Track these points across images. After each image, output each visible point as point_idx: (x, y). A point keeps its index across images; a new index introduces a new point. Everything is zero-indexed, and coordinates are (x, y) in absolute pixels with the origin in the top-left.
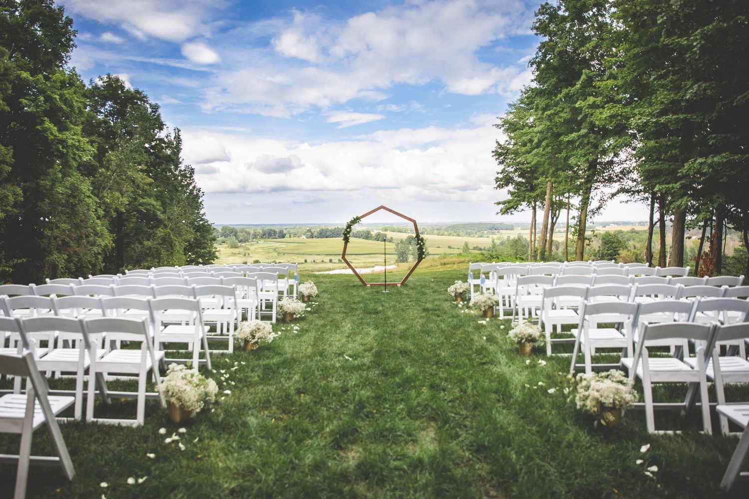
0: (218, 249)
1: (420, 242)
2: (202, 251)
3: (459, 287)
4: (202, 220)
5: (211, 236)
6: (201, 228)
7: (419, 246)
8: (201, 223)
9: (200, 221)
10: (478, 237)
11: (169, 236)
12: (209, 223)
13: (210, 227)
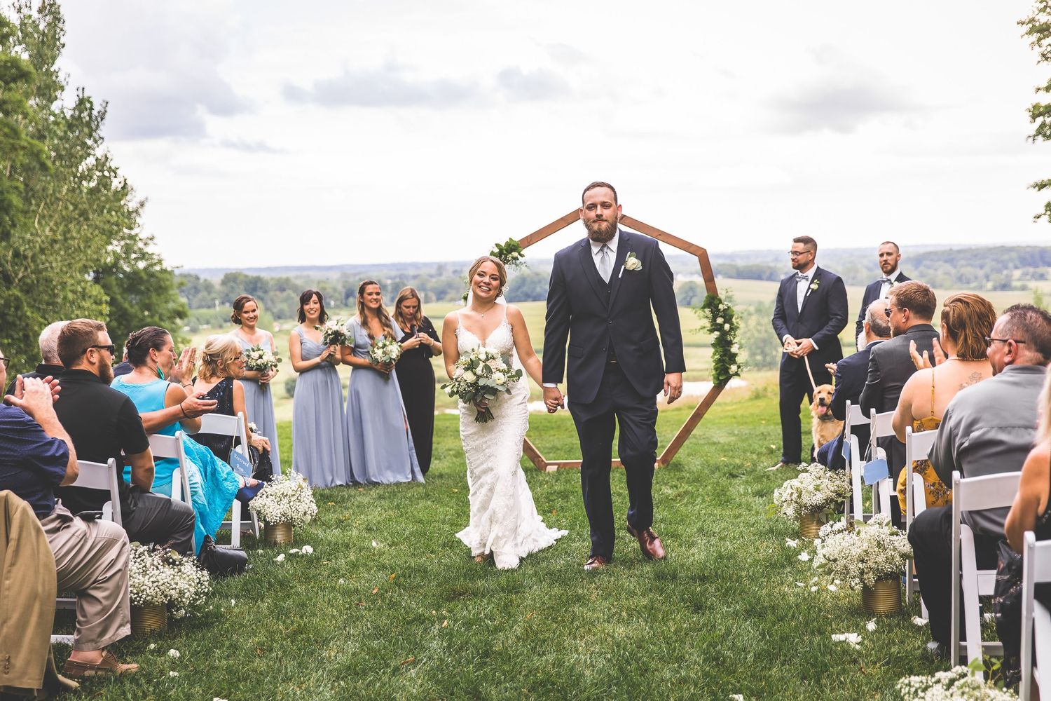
1: (720, 320)
3: (811, 488)
4: (143, 256)
5: (171, 305)
6: (141, 281)
7: (717, 333)
8: (141, 265)
9: (136, 259)
10: (995, 289)
11: (17, 308)
12: (165, 265)
13: (168, 277)
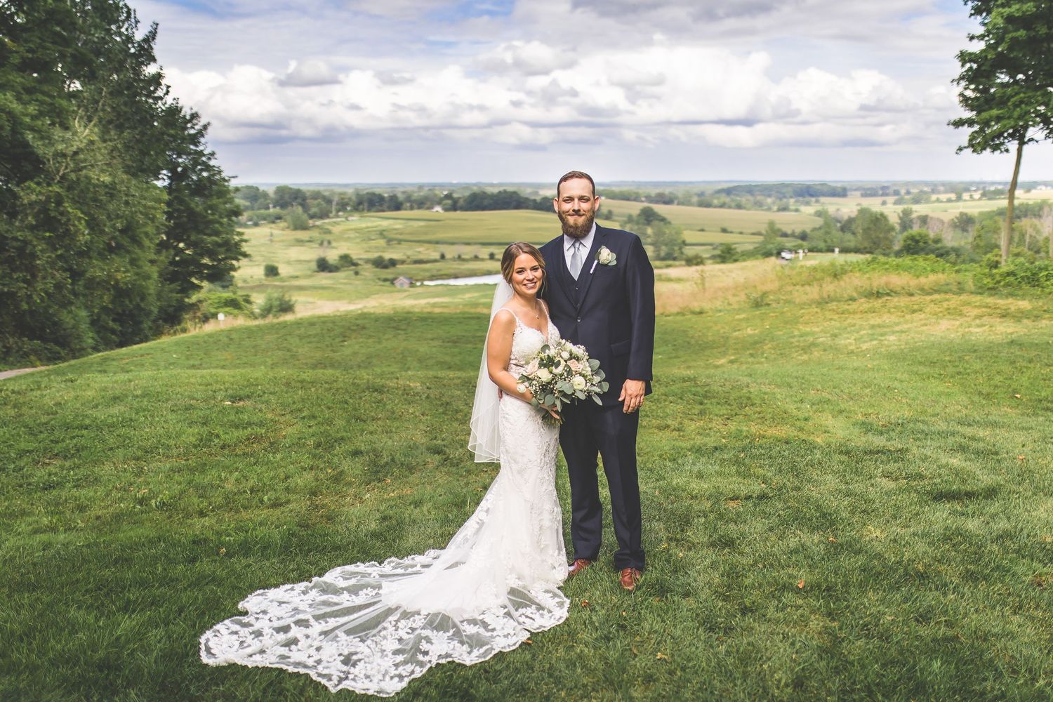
0: (245, 237)
2: (209, 239)
4: (208, 168)
5: (228, 206)
6: (205, 188)
8: (205, 174)
9: (202, 170)
11: (58, 204)
12: (223, 175)
13: (226, 184)
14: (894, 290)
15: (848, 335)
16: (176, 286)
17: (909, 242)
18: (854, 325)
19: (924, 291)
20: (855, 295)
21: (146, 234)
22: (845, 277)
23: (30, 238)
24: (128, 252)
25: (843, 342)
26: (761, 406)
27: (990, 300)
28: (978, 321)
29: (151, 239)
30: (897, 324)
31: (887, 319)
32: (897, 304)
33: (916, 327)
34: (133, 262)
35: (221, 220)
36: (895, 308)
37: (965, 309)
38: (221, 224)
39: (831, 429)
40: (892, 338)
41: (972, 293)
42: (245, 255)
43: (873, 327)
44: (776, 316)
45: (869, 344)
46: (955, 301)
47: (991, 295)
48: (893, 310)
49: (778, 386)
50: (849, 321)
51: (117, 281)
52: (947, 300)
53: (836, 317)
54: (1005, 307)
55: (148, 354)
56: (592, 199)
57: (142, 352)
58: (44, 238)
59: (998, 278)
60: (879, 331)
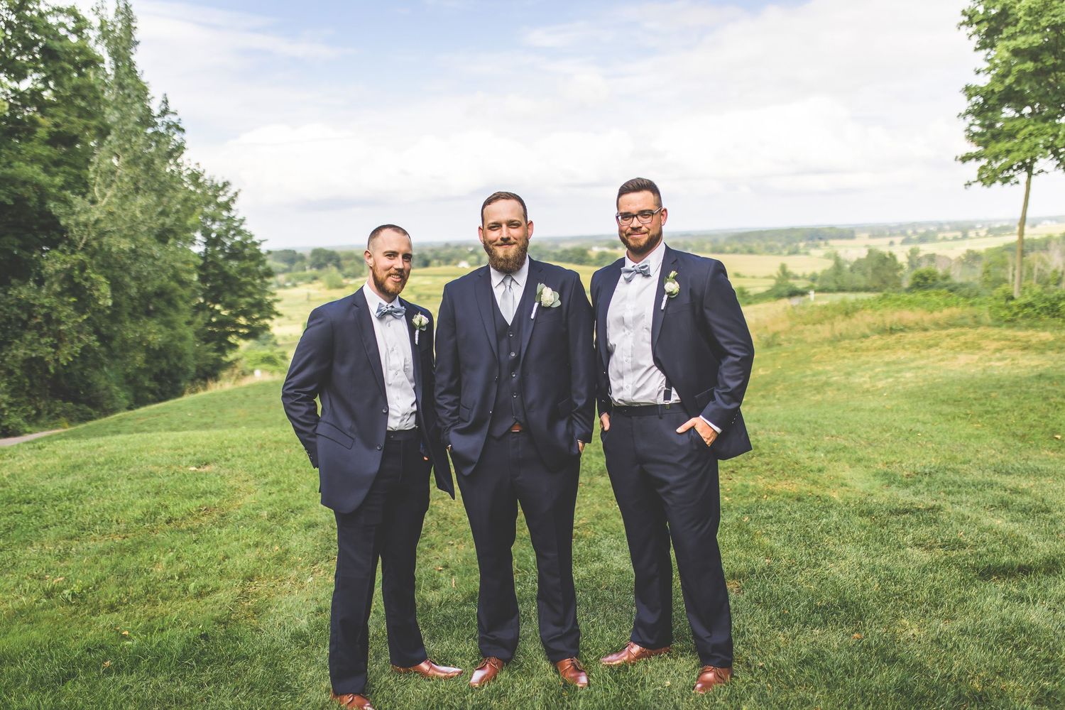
0: (277, 297)
2: (243, 300)
4: (240, 233)
5: (261, 268)
6: (238, 251)
8: (238, 238)
9: (234, 235)
12: (255, 239)
13: (258, 248)
14: (909, 325)
15: (863, 373)
16: (212, 345)
17: (918, 280)
18: (868, 363)
19: (938, 325)
20: (867, 331)
21: (181, 297)
22: (857, 315)
23: (55, 304)
24: (165, 315)
25: (857, 380)
26: (770, 456)
27: (1009, 333)
28: (998, 355)
29: (187, 302)
30: (913, 360)
31: (901, 355)
32: (912, 340)
33: (933, 362)
34: (169, 324)
35: (253, 282)
36: (909, 344)
37: (984, 343)
38: (254, 286)
39: (848, 482)
40: (909, 375)
41: (989, 326)
42: (278, 314)
43: (887, 364)
44: (788, 356)
45: (884, 382)
46: (971, 335)
47: (1009, 327)
48: (907, 346)
49: (789, 433)
50: (863, 358)
51: (149, 343)
52: (963, 334)
53: (849, 355)
54: (1025, 339)
55: (164, 413)
56: (524, 223)
57: (158, 411)
58: (69, 304)
59: (1016, 310)
60: (894, 368)
